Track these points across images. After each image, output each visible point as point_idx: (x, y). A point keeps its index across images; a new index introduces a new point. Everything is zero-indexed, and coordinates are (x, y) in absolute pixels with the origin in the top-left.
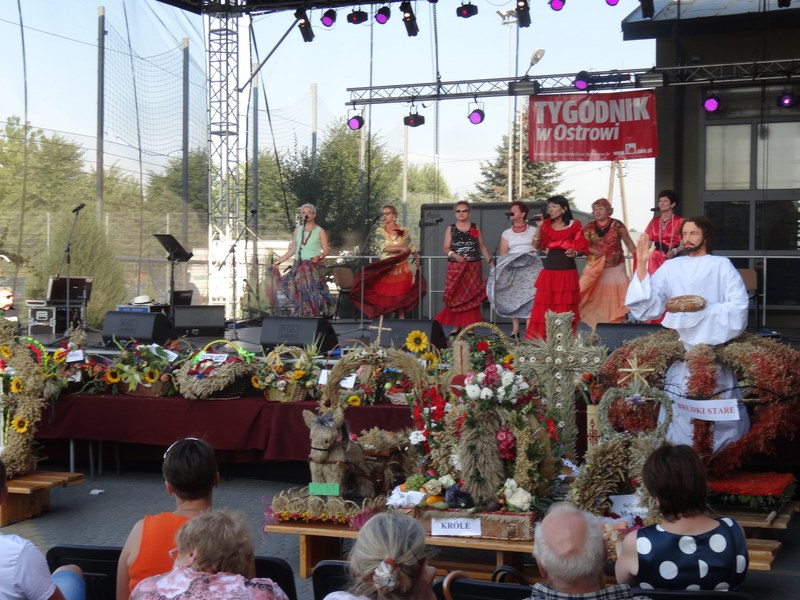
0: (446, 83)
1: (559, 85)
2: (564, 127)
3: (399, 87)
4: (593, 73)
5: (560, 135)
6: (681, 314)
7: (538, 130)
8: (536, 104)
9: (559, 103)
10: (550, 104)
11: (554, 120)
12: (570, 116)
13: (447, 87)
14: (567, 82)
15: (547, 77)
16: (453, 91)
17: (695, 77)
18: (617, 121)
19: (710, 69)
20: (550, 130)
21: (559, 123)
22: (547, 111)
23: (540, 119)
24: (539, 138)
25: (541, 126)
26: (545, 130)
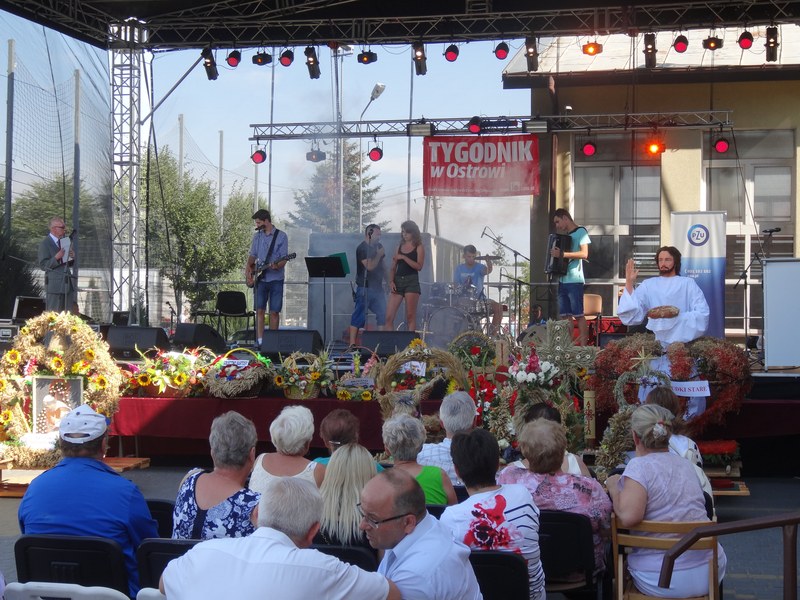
0: (347, 123)
1: (452, 128)
2: (456, 166)
3: (302, 125)
4: (484, 118)
5: (452, 172)
6: (661, 319)
7: (432, 168)
8: (430, 144)
9: (451, 145)
10: (444, 145)
11: (447, 159)
12: (462, 156)
13: (349, 126)
14: (459, 125)
15: (441, 120)
16: (354, 130)
17: (574, 125)
18: (504, 161)
19: (587, 118)
20: (443, 168)
21: (451, 162)
22: (440, 151)
23: (434, 158)
24: (433, 175)
25: (435, 164)
26: (438, 168)
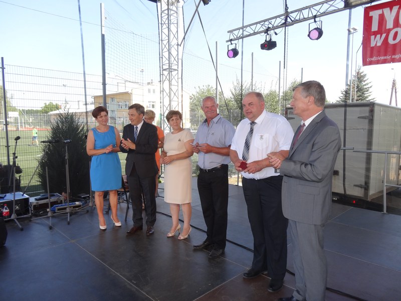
0: (292, 12)
3: (260, 22)
5: (395, 38)
7: (373, 37)
8: (371, 14)
10: (386, 11)
11: (390, 24)
20: (384, 35)
21: (394, 27)
22: (382, 18)
23: (375, 27)
24: (373, 44)
25: (375, 34)
26: (378, 36)
